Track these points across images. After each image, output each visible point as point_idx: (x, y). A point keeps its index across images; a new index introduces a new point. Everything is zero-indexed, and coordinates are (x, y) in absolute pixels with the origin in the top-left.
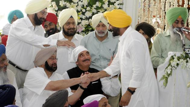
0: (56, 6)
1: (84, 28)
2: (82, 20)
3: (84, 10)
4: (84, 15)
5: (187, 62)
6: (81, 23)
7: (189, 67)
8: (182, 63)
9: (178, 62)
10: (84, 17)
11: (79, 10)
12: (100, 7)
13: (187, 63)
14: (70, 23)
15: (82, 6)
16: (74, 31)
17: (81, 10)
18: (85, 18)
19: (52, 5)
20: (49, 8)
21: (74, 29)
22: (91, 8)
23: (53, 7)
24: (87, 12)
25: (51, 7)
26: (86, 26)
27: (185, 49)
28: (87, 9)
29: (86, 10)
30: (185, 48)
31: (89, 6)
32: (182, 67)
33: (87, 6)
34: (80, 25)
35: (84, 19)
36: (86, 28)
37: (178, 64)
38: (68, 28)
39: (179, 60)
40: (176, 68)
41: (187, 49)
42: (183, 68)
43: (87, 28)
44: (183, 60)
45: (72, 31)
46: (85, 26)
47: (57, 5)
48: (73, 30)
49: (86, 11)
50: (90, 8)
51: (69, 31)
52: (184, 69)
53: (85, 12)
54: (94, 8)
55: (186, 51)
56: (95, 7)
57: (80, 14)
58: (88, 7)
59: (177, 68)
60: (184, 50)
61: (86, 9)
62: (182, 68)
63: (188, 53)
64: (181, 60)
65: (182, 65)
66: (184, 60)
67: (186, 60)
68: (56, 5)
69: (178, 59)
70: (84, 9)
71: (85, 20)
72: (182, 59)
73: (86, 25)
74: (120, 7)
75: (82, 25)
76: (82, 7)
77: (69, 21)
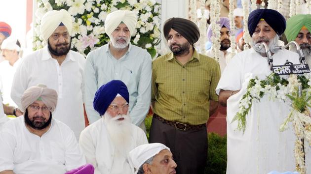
0: (50, 5)
1: (99, 40)
2: (93, 27)
3: (96, 10)
4: (98, 18)
5: (278, 89)
6: (92, 31)
7: (281, 97)
8: (270, 91)
9: (262, 90)
10: (97, 21)
11: (89, 10)
12: (124, 3)
13: (278, 91)
14: (60, 34)
15: (94, 3)
16: (66, 47)
17: (92, 11)
18: (99, 24)
19: (43, 4)
20: (38, 9)
21: (66, 44)
22: (108, 6)
23: (44, 7)
24: (102, 13)
25: (40, 6)
26: (102, 36)
27: (274, 68)
28: (102, 8)
29: (100, 9)
30: (273, 66)
31: (104, 2)
32: (270, 98)
33: (101, 3)
34: (91, 35)
35: (97, 25)
36: (101, 39)
37: (262, 94)
38: (56, 44)
39: (263, 86)
40: (259, 100)
41: (277, 68)
42: (272, 100)
43: (104, 40)
44: (270, 86)
45: (62, 48)
46: (100, 37)
47: (51, 3)
48: (64, 47)
49: (101, 11)
50: (106, 6)
51: (59, 48)
52: (274, 101)
53: (99, 13)
54: (114, 6)
55: (275, 70)
56: (116, 4)
57: (91, 17)
58: (104, 4)
59: (261, 99)
60: (272, 69)
61: (99, 7)
62: (270, 100)
63: (279, 73)
64: (268, 86)
65: (269, 95)
66: (272, 86)
67: (276, 87)
68: (49, 3)
69: (261, 85)
70: (97, 7)
71: (99, 26)
72: (269, 84)
73: (102, 34)
74: (158, 3)
75: (95, 36)
76: (93, 5)
77: (57, 32)
